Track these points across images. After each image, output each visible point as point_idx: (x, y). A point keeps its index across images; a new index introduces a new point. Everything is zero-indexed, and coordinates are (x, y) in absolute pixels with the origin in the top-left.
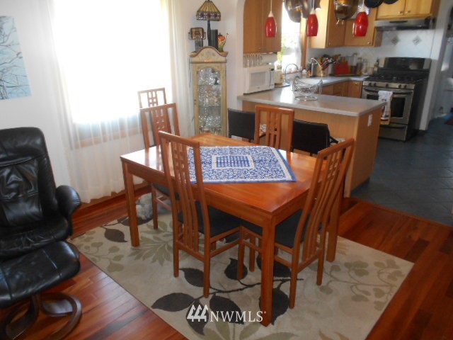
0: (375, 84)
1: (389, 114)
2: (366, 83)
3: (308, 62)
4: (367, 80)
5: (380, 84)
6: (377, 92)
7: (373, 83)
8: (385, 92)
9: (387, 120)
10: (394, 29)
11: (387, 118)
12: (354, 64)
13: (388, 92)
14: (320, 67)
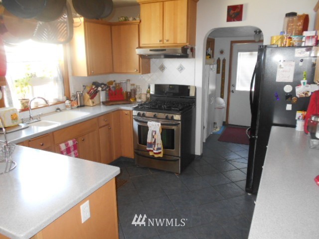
0: (143, 114)
1: (160, 146)
2: (135, 113)
3: (72, 92)
4: (136, 109)
5: (148, 114)
6: (147, 123)
7: (142, 112)
8: (154, 123)
9: (160, 153)
10: (162, 56)
11: (159, 151)
12: (129, 90)
13: (157, 123)
14: (88, 96)
